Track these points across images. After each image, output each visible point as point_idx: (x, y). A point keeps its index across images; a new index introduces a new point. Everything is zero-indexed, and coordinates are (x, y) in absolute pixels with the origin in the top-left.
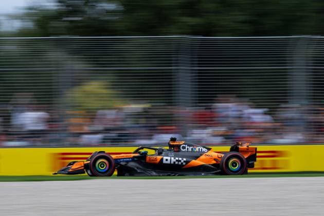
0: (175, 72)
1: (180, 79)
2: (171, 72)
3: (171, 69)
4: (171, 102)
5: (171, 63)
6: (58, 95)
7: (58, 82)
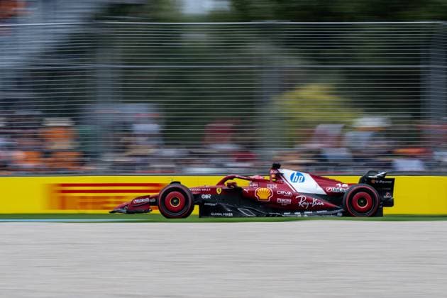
0: (424, 73)
1: (432, 82)
2: (419, 73)
3: (419, 69)
4: (419, 114)
5: (419, 60)
6: (262, 102)
7: (262, 85)
